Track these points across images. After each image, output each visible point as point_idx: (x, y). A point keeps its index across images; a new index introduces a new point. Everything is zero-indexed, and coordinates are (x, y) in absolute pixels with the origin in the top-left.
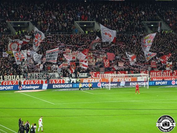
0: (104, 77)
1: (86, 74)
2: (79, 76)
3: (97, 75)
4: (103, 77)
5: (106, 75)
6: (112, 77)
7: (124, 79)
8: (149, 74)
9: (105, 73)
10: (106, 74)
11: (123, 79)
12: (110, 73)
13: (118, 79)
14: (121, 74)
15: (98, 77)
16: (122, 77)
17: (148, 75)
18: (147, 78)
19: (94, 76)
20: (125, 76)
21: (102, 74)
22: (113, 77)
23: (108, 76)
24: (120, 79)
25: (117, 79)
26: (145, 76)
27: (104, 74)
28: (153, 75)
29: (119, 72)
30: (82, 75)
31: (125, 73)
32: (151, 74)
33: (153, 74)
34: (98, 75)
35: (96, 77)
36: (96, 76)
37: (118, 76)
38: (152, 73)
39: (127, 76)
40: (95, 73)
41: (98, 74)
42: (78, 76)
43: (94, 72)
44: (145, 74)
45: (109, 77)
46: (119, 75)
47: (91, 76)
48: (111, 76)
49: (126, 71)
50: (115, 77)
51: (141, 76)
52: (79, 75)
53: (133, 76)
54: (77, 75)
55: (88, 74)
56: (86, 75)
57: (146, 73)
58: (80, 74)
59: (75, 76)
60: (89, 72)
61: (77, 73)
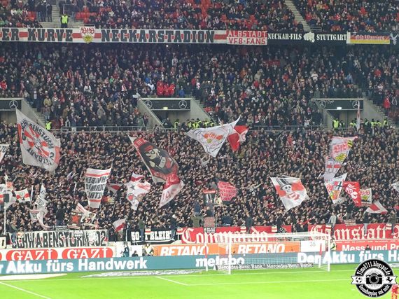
0: (214, 241)
1: (168, 233)
2: (149, 239)
3: (197, 236)
4: (212, 241)
5: (219, 236)
6: (235, 241)
7: (267, 248)
8: (332, 234)
9: (217, 231)
10: (220, 234)
11: (264, 246)
12: (230, 232)
13: (252, 246)
14: (258, 233)
15: (200, 241)
16: (262, 240)
17: (328, 237)
18: (327, 244)
19: (189, 240)
20: (270, 239)
21: (210, 234)
22: (239, 241)
23: (224, 238)
24: (254, 246)
25: (249, 246)
26: (320, 238)
27: (216, 235)
28: (341, 237)
29: (253, 228)
30: (158, 235)
31: (269, 231)
32: (336, 233)
33: (341, 233)
34: (200, 237)
35: (193, 241)
36: (193, 239)
37: (251, 239)
38: (338, 231)
39: (274, 239)
40: (192, 230)
41: (200, 234)
42: (146, 238)
43: (189, 229)
44: (322, 234)
45: (226, 241)
46: (253, 236)
47: (180, 239)
48: (233, 240)
49: (273, 227)
50: (244, 240)
51: (310, 239)
52: (149, 236)
53: (289, 239)
54: (144, 235)
55: (173, 233)
56: (168, 237)
57: (324, 232)
58: (152, 234)
59: (140, 240)
60: (176, 230)
61: (145, 231)
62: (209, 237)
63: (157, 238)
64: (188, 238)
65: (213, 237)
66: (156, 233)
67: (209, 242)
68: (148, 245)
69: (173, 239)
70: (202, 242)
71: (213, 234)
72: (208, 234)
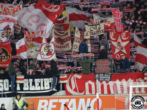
0: (109, 92)
1: (47, 81)
2: (22, 90)
3: (87, 84)
4: (106, 92)
6: (137, 91)
9: (113, 79)
10: (118, 82)
12: (130, 80)
15: (90, 91)
19: (75, 90)
21: (104, 83)
22: (143, 91)
27: (111, 83)
30: (34, 84)
34: (90, 86)
35: (81, 91)
36: (81, 88)
40: (79, 77)
41: (90, 82)
42: (18, 88)
45: (125, 92)
47: (64, 88)
48: (134, 89)
52: (22, 85)
54: (16, 84)
56: (47, 87)
58: (25, 82)
59: (10, 90)
60: (58, 77)
61: (16, 79)
62: (102, 86)
63: (32, 88)
64: (74, 87)
65: (108, 86)
66: (31, 80)
67: (103, 92)
68: (18, 97)
69: (54, 89)
70: (93, 92)
71: (107, 82)
72: (101, 82)
